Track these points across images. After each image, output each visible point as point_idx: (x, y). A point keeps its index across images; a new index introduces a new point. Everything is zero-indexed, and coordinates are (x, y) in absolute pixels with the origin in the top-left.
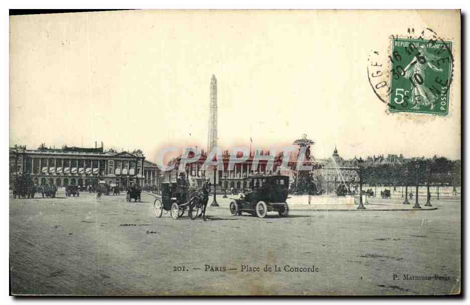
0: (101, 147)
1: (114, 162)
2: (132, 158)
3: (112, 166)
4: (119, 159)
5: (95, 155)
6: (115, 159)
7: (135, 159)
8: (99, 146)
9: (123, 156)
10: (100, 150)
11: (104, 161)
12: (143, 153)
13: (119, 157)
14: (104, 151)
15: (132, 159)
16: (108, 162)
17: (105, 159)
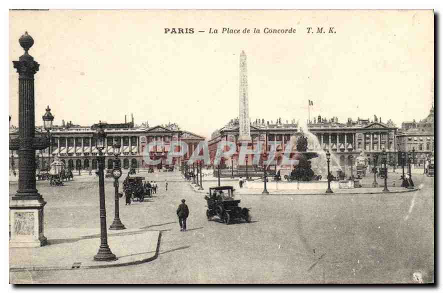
0: (131, 121)
1: (146, 139)
2: (166, 132)
3: (145, 142)
4: (153, 134)
5: (125, 131)
6: (147, 134)
7: (170, 134)
8: (129, 121)
9: (157, 130)
10: (131, 125)
11: (136, 137)
12: (179, 127)
13: (151, 132)
14: (134, 126)
15: (167, 134)
16: (140, 138)
17: (136, 135)
